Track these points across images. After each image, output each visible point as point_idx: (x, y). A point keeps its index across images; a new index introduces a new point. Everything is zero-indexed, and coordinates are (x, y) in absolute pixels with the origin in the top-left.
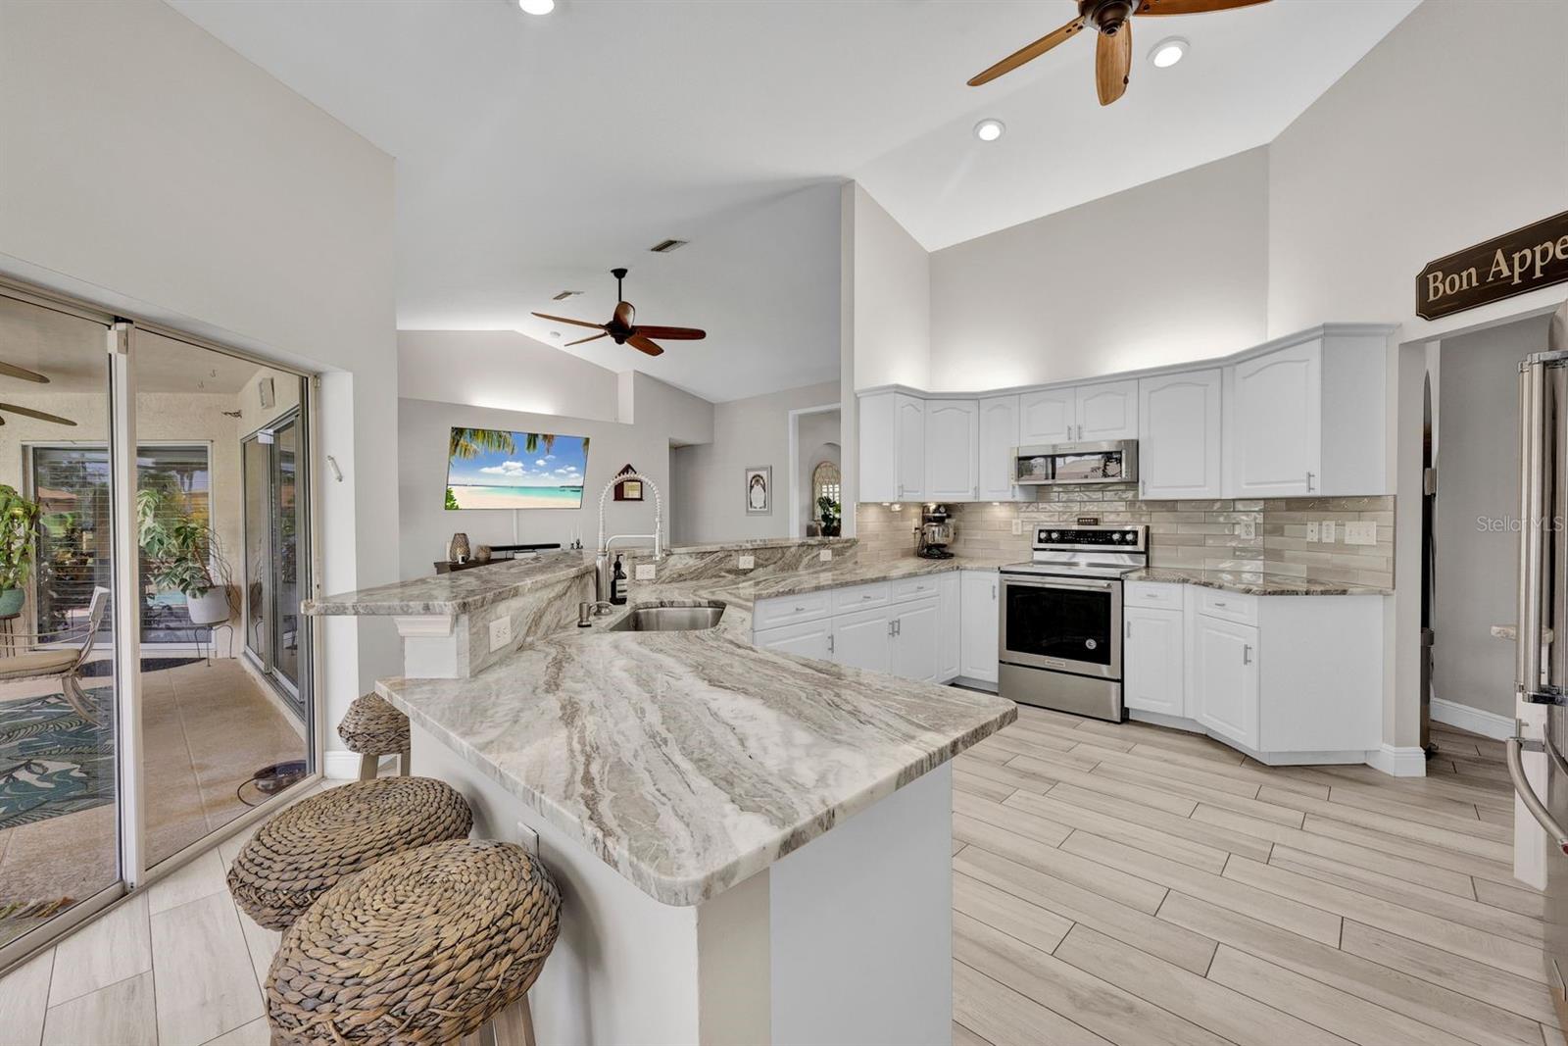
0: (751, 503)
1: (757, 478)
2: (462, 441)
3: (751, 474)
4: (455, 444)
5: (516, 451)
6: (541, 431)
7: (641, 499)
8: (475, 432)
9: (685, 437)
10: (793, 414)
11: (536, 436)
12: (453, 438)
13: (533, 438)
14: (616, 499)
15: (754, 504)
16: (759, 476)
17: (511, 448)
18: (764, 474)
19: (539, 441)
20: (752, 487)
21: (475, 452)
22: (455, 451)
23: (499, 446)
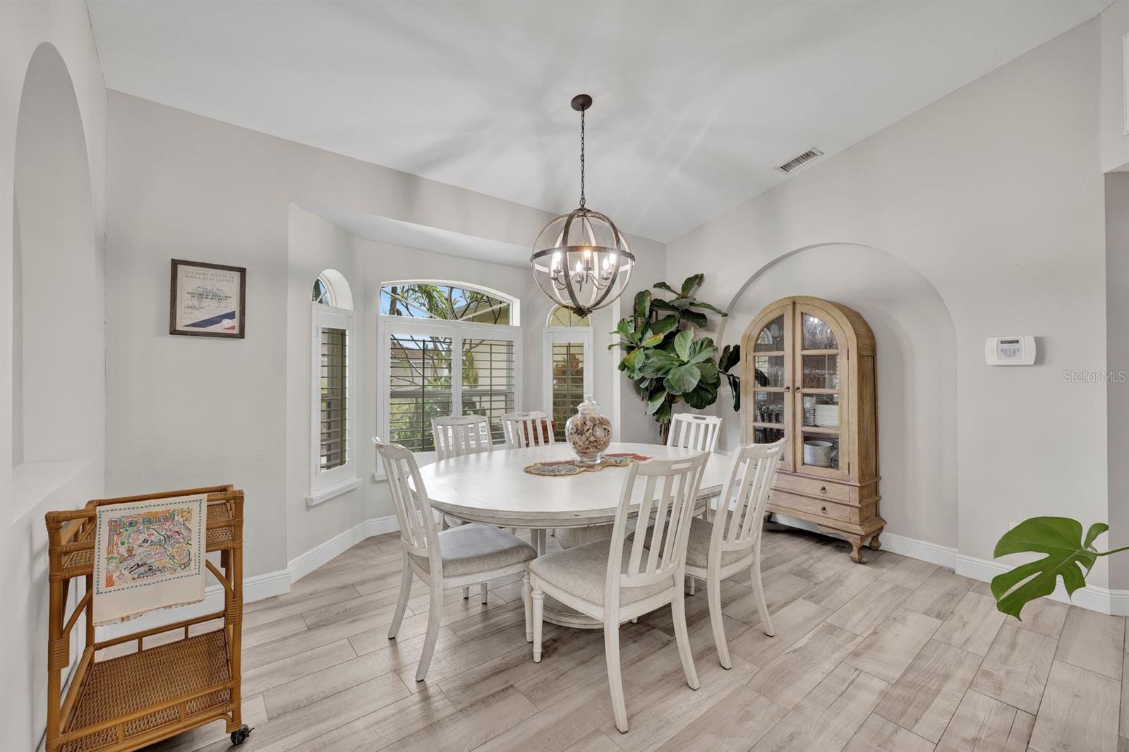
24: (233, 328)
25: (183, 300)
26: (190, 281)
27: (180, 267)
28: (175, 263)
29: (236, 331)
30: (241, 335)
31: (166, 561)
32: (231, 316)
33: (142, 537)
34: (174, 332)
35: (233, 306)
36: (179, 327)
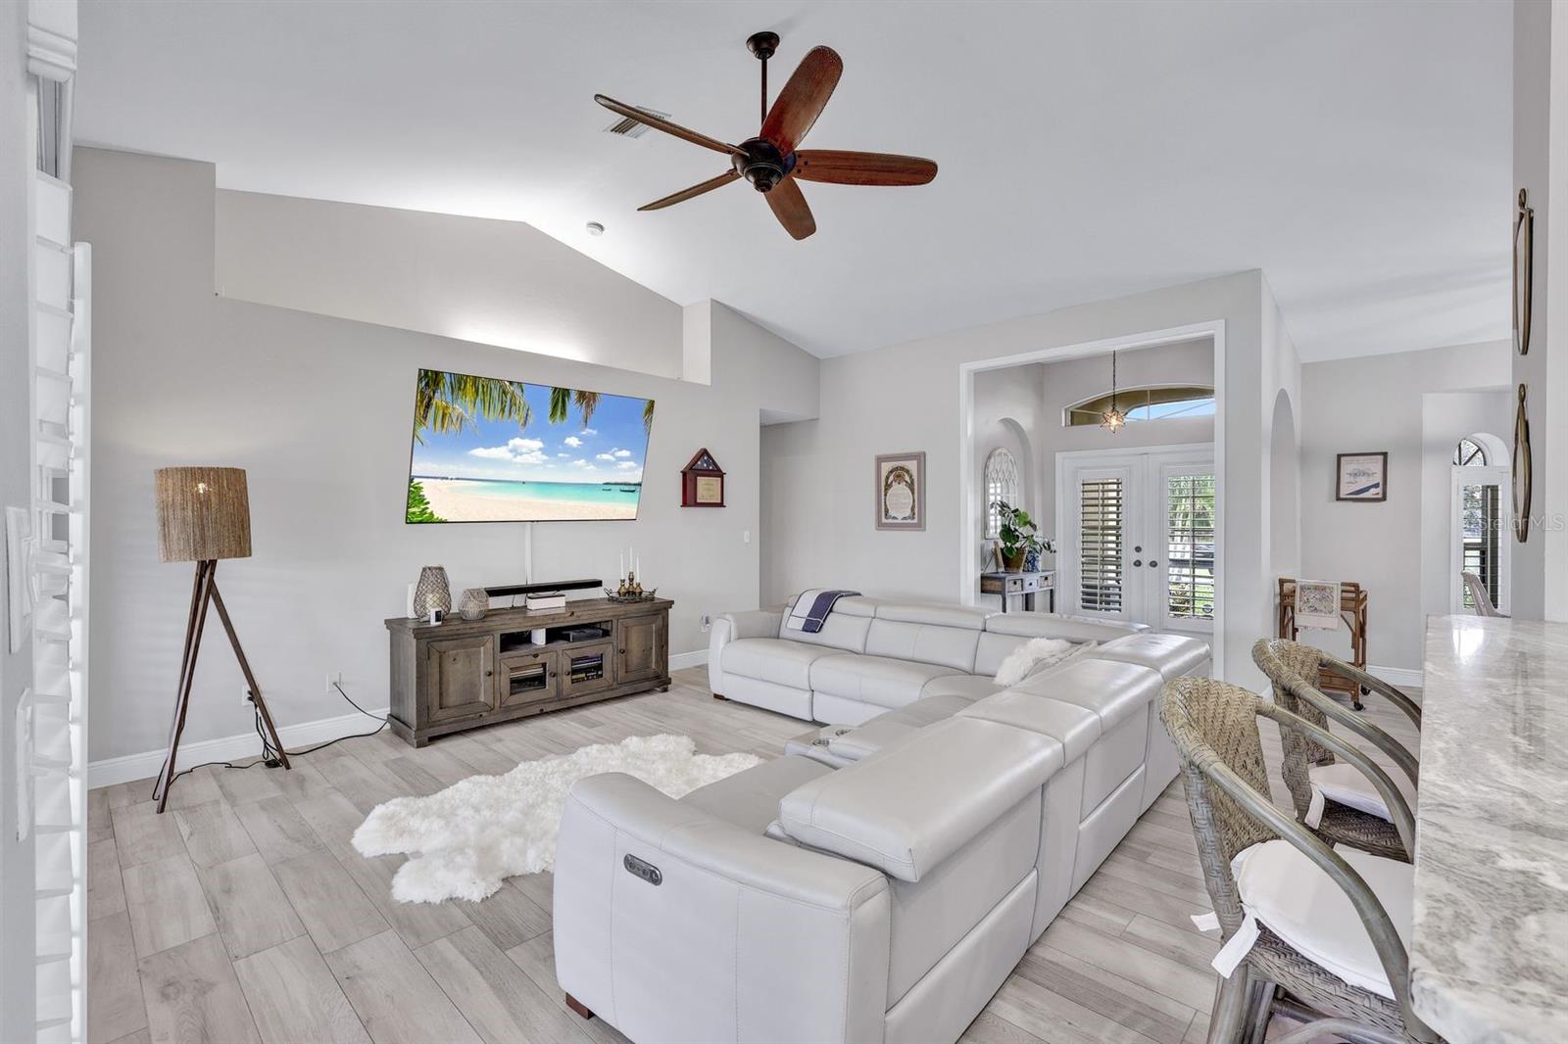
0: (887, 511)
1: (899, 473)
2: (437, 400)
3: (886, 467)
4: (425, 403)
5: (530, 421)
6: (574, 384)
7: (721, 505)
8: (460, 382)
9: (785, 409)
10: (966, 369)
11: (565, 393)
12: (422, 393)
13: (561, 396)
14: (685, 504)
15: (892, 513)
16: (902, 469)
17: (523, 414)
18: (912, 465)
19: (572, 403)
20: (888, 486)
21: (461, 419)
22: (425, 418)
23: (503, 410)
24: (1378, 494)
25: (1344, 478)
26: (1348, 466)
27: (1342, 458)
28: (1339, 456)
29: (1380, 496)
30: (1384, 498)
31: (1322, 608)
32: (1376, 486)
33: (1312, 595)
34: (1338, 499)
35: (1378, 479)
36: (1342, 496)
